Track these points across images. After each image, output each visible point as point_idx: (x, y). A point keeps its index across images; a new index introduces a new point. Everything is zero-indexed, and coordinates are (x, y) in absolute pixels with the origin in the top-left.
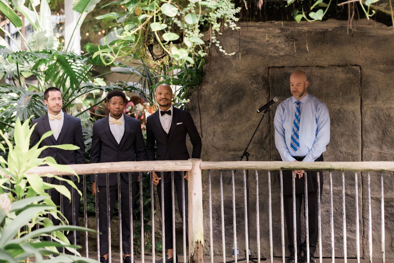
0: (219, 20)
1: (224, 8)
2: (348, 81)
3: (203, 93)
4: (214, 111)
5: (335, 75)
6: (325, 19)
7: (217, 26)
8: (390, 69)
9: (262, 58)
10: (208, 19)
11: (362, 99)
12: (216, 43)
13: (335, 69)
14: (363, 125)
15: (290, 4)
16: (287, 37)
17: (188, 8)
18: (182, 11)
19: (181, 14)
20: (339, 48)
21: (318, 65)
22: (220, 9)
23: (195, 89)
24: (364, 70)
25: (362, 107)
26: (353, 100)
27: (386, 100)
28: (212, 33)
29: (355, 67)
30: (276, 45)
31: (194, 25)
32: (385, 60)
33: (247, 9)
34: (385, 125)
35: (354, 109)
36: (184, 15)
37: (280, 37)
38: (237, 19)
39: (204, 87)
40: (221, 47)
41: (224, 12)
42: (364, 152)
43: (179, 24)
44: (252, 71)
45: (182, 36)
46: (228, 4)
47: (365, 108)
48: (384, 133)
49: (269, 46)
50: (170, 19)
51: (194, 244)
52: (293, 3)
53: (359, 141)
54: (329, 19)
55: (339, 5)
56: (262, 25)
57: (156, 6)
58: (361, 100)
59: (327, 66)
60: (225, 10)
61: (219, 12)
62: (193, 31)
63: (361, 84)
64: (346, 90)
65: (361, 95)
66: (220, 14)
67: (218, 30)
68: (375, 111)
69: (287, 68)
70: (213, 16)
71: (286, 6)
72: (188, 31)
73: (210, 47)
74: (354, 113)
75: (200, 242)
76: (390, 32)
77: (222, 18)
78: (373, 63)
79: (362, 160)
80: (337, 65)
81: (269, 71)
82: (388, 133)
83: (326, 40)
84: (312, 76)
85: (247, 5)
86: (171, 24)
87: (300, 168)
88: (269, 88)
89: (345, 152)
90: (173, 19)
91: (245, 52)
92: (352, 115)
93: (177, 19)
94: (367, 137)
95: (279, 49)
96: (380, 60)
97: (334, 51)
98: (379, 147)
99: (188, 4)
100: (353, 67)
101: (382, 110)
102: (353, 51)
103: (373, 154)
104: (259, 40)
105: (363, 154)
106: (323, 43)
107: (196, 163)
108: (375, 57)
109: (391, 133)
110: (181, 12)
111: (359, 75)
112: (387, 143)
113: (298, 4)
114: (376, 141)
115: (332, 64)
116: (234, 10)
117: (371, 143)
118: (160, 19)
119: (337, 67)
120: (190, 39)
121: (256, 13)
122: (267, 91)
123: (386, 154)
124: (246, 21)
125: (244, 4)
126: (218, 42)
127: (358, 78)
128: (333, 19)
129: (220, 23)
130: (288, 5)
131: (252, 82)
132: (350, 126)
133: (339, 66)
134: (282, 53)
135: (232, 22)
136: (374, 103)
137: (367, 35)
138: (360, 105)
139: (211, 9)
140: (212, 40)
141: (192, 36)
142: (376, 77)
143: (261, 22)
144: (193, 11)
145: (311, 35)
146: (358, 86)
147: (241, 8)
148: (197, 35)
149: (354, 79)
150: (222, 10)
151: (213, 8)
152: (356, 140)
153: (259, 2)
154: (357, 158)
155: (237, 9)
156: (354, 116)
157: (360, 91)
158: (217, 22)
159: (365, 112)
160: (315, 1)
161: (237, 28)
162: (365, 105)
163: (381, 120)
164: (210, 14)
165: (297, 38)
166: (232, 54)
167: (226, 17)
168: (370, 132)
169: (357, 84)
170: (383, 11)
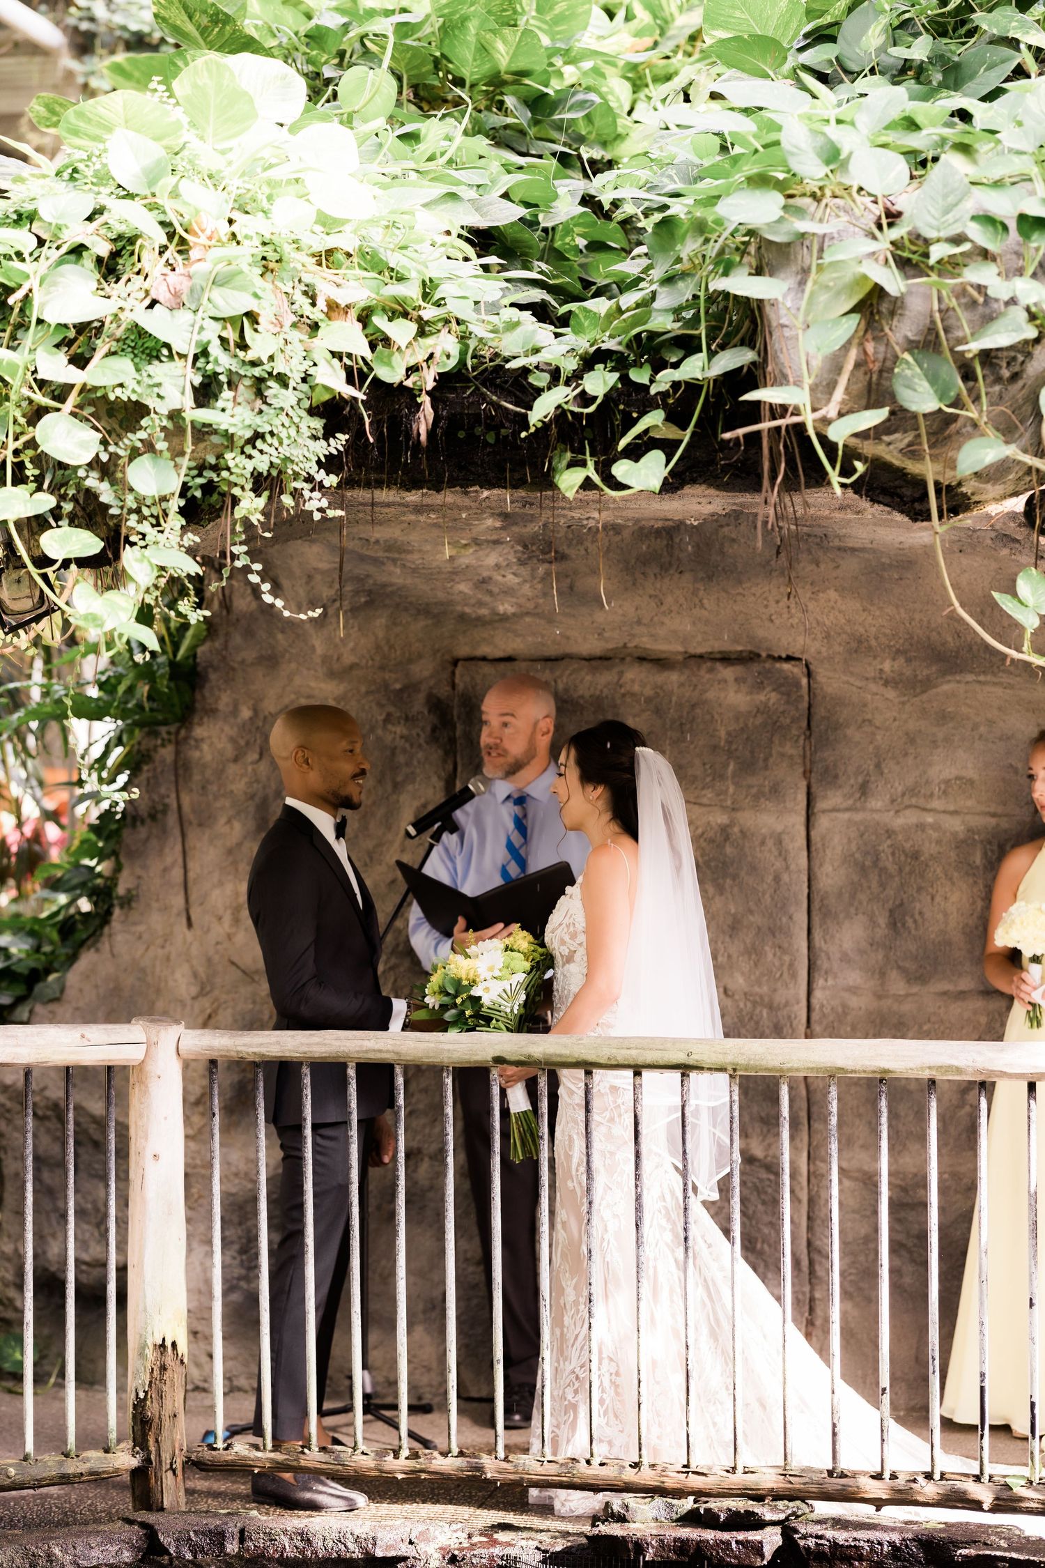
0: (260, 482)
1: (284, 434)
2: (759, 721)
3: (197, 754)
4: (237, 826)
5: (711, 695)
6: (672, 485)
7: (254, 506)
8: (920, 677)
9: (430, 622)
10: (218, 475)
11: (813, 790)
12: (247, 570)
13: (711, 670)
14: (813, 888)
15: (539, 425)
16: (525, 547)
17: (142, 435)
18: (116, 444)
19: (114, 457)
20: (727, 592)
21: (644, 655)
22: (268, 437)
23: (163, 740)
24: (822, 674)
25: (812, 819)
26: (776, 792)
27: (903, 795)
28: (233, 531)
29: (786, 666)
30: (486, 574)
31: (164, 499)
32: (901, 641)
33: (371, 440)
34: (898, 890)
35: (779, 828)
36: (126, 460)
37: (502, 543)
38: (331, 480)
39: (200, 731)
42: (818, 995)
43: (106, 493)
44: (390, 671)
45: (115, 540)
46: (296, 420)
47: (823, 823)
48: (895, 922)
49: (457, 579)
50: (67, 472)
51: (149, 1352)
52: (550, 419)
53: (797, 950)
54: (687, 486)
55: (727, 436)
56: (428, 501)
57: (15, 421)
58: (809, 794)
59: (680, 658)
60: (286, 442)
61: (261, 452)
62: (158, 524)
63: (808, 733)
64: (752, 752)
65: (807, 774)
66: (266, 458)
67: (256, 518)
68: (862, 836)
69: (524, 665)
70: (240, 466)
71: (523, 435)
72: (139, 522)
73: (224, 583)
74: (779, 842)
75: (174, 1345)
76: (920, 538)
77: (274, 473)
78: (856, 651)
80: (718, 656)
81: (453, 673)
82: (910, 923)
83: (679, 559)
84: (624, 695)
85: (371, 424)
86: (71, 492)
87: (570, 1060)
88: (452, 740)
89: (745, 994)
90: (81, 473)
91: (363, 600)
92: (773, 849)
93: (95, 474)
94: (828, 937)
95: (496, 590)
96: (883, 640)
97: (705, 601)
98: (873, 973)
99: (143, 417)
100: (778, 665)
101: (890, 833)
102: (781, 604)
103: (853, 1003)
104: (416, 556)
105: (814, 1001)
106: (667, 570)
107: (163, 1033)
108: (862, 630)
109: (920, 921)
110: (112, 449)
111: (802, 696)
112: (906, 961)
113: (571, 425)
114: (862, 952)
115: (699, 651)
116: (323, 442)
117: (845, 958)
118: (31, 471)
119: (718, 665)
120: (146, 552)
121: (407, 458)
122: (446, 753)
123: (900, 1002)
124: (368, 485)
125: (361, 418)
126: (257, 567)
127: (797, 709)
128: (704, 487)
129: (266, 494)
130: (532, 430)
131: (389, 715)
132: (764, 893)
133: (726, 659)
134: (506, 607)
135: (312, 490)
136: (858, 804)
137: (837, 543)
138: (804, 813)
139: (230, 437)
140: (234, 557)
141: (156, 543)
142: (865, 705)
143: (425, 491)
144: (161, 445)
145: (618, 538)
146: (799, 736)
147: (347, 437)
148: (175, 538)
149: (783, 712)
150: (276, 443)
151: (240, 433)
152: (786, 945)
153: (420, 414)
154: (789, 1017)
155: (331, 440)
156: (780, 854)
157: (804, 757)
158: (254, 490)
159: (823, 838)
160: (635, 415)
161: (331, 513)
162: (824, 811)
163: (883, 870)
164: (229, 456)
165: (567, 551)
166: (310, 613)
167: (290, 472)
168: (842, 916)
169: (794, 732)
170: (897, 463)
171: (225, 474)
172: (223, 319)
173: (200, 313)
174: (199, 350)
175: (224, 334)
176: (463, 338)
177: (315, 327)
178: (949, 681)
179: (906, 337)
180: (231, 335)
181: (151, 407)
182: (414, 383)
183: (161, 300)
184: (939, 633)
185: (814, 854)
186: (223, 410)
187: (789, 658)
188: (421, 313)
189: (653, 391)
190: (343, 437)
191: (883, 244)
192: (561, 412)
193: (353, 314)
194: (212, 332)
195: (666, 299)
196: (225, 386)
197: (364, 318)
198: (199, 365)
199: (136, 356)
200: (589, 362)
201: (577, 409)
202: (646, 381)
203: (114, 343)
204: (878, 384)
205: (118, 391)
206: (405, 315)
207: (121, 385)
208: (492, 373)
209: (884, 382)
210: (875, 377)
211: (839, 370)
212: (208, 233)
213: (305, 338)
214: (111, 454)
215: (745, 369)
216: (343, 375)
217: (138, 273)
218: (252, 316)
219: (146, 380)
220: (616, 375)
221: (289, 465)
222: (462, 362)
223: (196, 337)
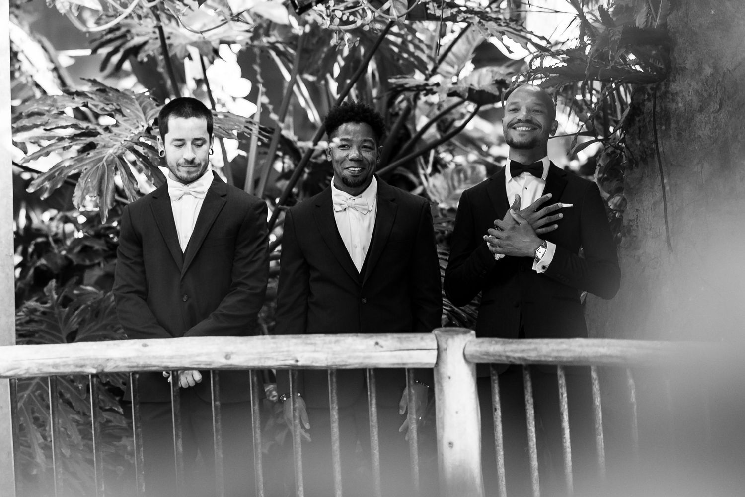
39: (674, 87)
107: (450, 341)
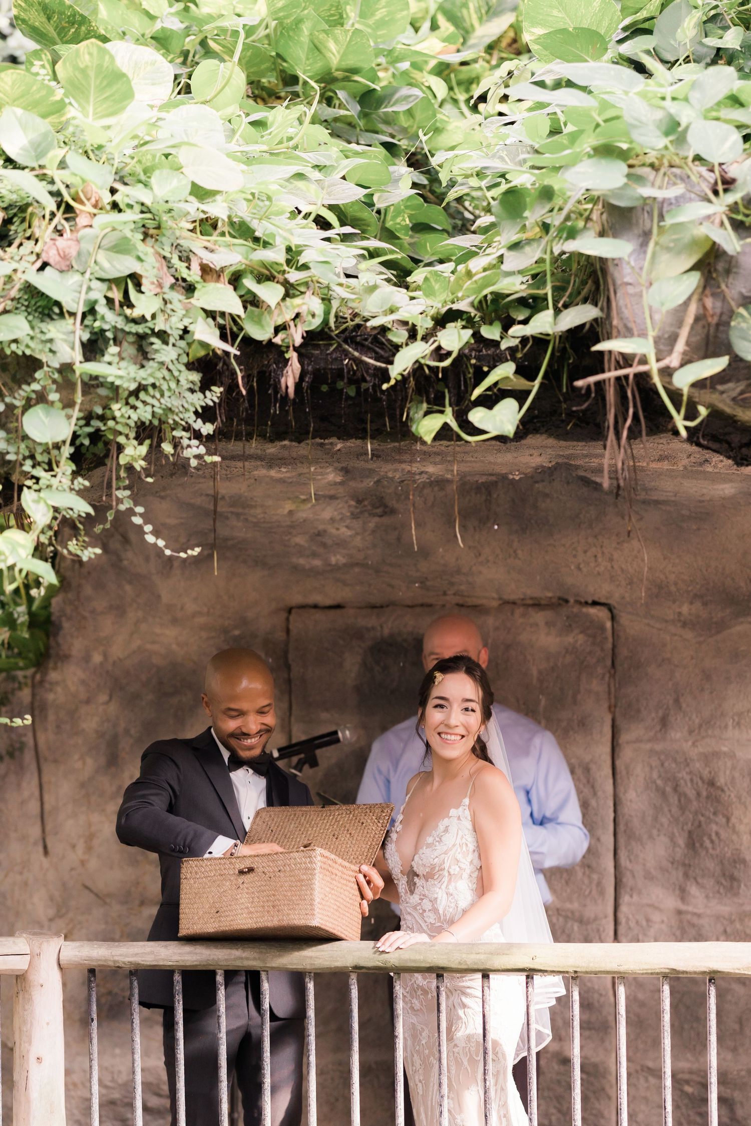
0: (143, 432)
1: (165, 387)
2: (569, 659)
4: (89, 761)
5: (524, 637)
7: (138, 453)
8: (715, 620)
9: (266, 573)
10: (105, 424)
11: (618, 722)
12: (131, 512)
13: (523, 615)
14: (619, 812)
15: (399, 378)
16: (359, 502)
17: (35, 386)
18: (11, 395)
20: (539, 543)
21: (462, 602)
22: (150, 389)
23: (20, 683)
24: (625, 618)
25: (617, 749)
26: (583, 724)
27: (700, 726)
28: (118, 478)
29: (592, 611)
30: (321, 527)
31: (57, 446)
32: (698, 587)
33: (244, 392)
34: (696, 813)
35: (588, 758)
36: (21, 410)
37: (338, 498)
38: (207, 429)
39: (54, 675)
40: (148, 528)
41: (162, 401)
42: (624, 909)
44: (229, 618)
46: (176, 373)
47: (627, 754)
48: (694, 842)
49: (295, 533)
52: (409, 373)
53: (605, 869)
54: (530, 436)
55: (580, 383)
56: (285, 453)
58: (614, 726)
59: (495, 604)
60: (167, 394)
61: (144, 402)
62: (51, 470)
63: (612, 672)
64: (562, 689)
65: (611, 709)
66: (149, 408)
67: (139, 465)
68: (662, 765)
69: (352, 612)
70: (125, 416)
71: (385, 386)
72: (34, 467)
73: (108, 526)
74: (587, 770)
76: (723, 490)
77: (156, 422)
78: (657, 596)
79: (616, 938)
80: (530, 602)
81: (288, 620)
82: (707, 843)
85: (243, 378)
87: (423, 965)
88: (289, 681)
89: (558, 910)
92: (582, 777)
94: (632, 857)
95: (329, 542)
96: (682, 585)
97: (519, 552)
98: (674, 890)
99: (35, 371)
100: (585, 609)
101: (688, 761)
102: (589, 554)
103: (656, 917)
104: (259, 511)
105: (621, 915)
106: (485, 523)
108: (662, 577)
109: (716, 841)
110: (8, 400)
111: (606, 638)
112: (703, 876)
113: (427, 378)
114: (663, 870)
115: (513, 597)
116: (201, 395)
117: (649, 876)
119: (530, 610)
120: (42, 494)
121: (276, 409)
122: (282, 693)
123: (699, 916)
124: (238, 437)
125: (234, 373)
126: (140, 509)
127: (602, 650)
128: (544, 436)
129: (148, 442)
130: (393, 382)
133: (537, 605)
134: (337, 559)
135: (191, 438)
136: (659, 735)
137: (642, 496)
138: (609, 744)
139: (115, 389)
140: (119, 501)
141: (49, 487)
142: (665, 645)
143: (286, 442)
144: (54, 396)
145: (442, 494)
146: (604, 675)
147: (222, 389)
148: (66, 482)
149: (590, 653)
150: (158, 395)
151: (125, 385)
152: (594, 865)
153: (289, 368)
154: (598, 930)
155: (208, 393)
156: (588, 782)
157: (609, 693)
158: (136, 438)
159: (627, 768)
160: (486, 369)
161: (209, 459)
162: (628, 743)
163: (682, 795)
164: (115, 407)
165: (396, 506)
166: (190, 552)
167: (171, 422)
168: (645, 837)
169: (600, 670)
170: (728, 410)
171: (111, 423)
172: (109, 280)
173: (87, 275)
174: (86, 309)
175: (110, 295)
176: (326, 300)
177: (190, 289)
178: (742, 623)
179: (741, 294)
180: (117, 295)
181: (44, 360)
182: (283, 340)
183: (51, 261)
184: (733, 579)
185: (619, 781)
186: (110, 363)
187: (595, 603)
188: (287, 276)
189: (504, 346)
190: (218, 390)
191: (720, 206)
192: (418, 367)
193: (226, 277)
194: (98, 292)
195: (514, 261)
196: (111, 342)
197: (235, 280)
198: (86, 322)
199: (29, 314)
200: (442, 320)
201: (433, 364)
202: (497, 337)
203: (9, 302)
204: (716, 337)
205: (14, 347)
206: (271, 278)
207: (15, 341)
208: (353, 331)
209: (720, 335)
210: (712, 330)
211: (680, 324)
212: (93, 201)
213: (182, 298)
214: (7, 405)
215: (587, 326)
216: (217, 332)
217: (29, 238)
218: (136, 279)
219: (39, 335)
220: (470, 332)
221: (170, 416)
222: (326, 322)
223: (83, 296)
